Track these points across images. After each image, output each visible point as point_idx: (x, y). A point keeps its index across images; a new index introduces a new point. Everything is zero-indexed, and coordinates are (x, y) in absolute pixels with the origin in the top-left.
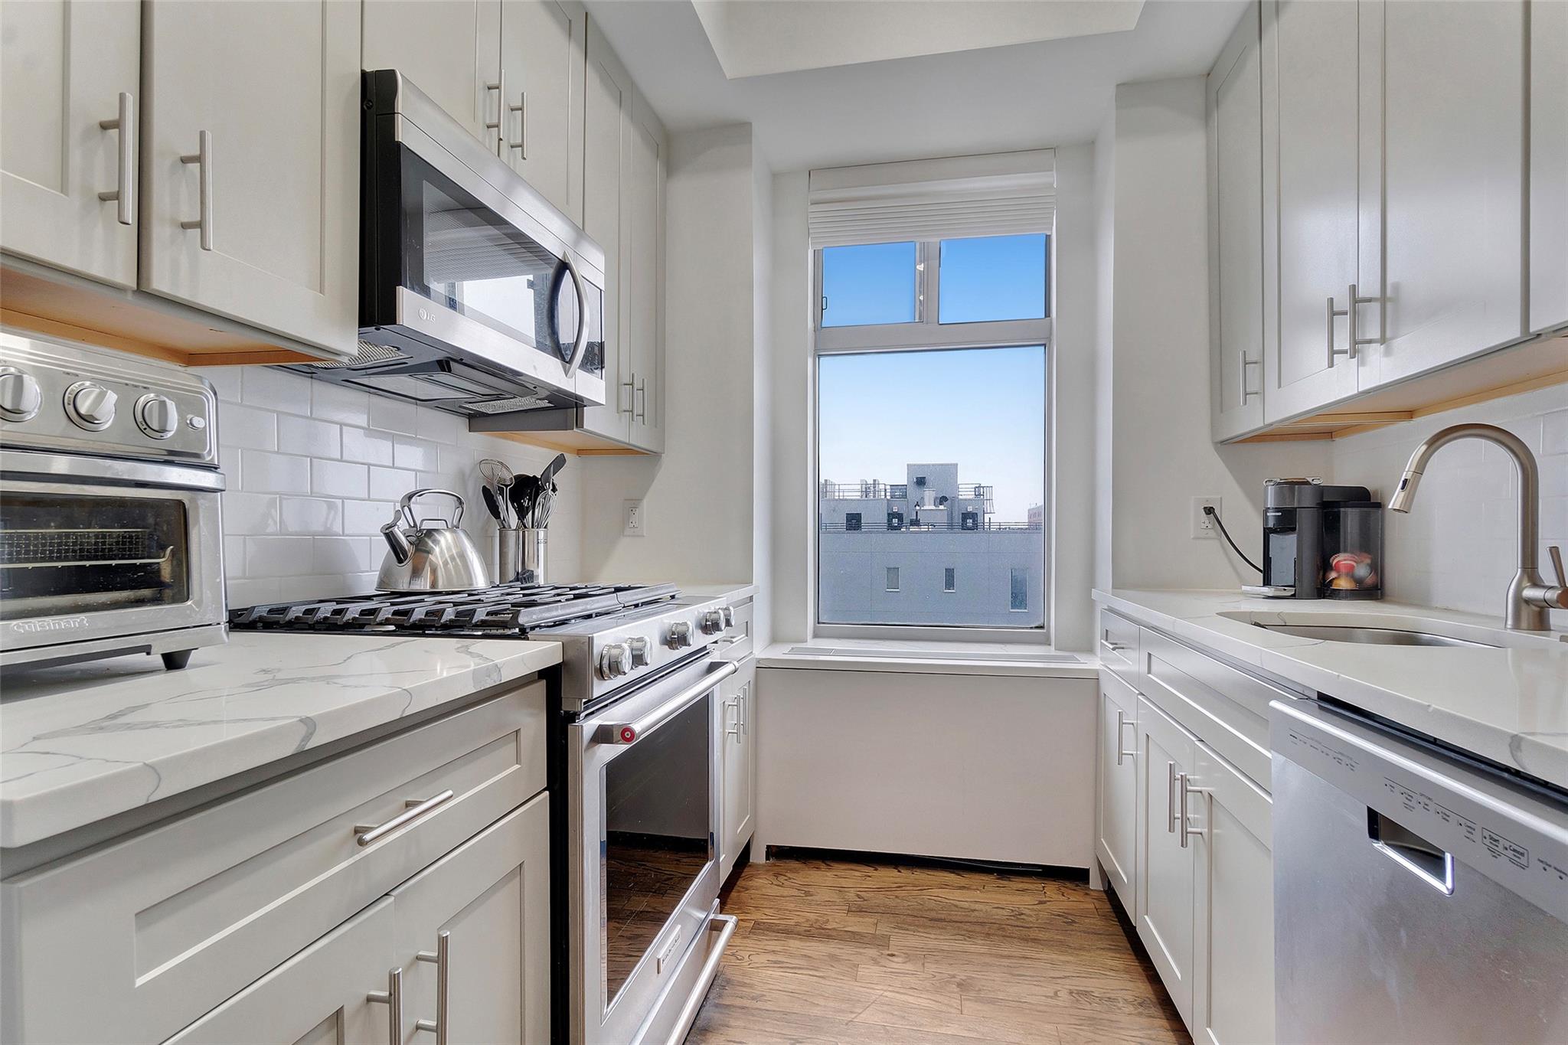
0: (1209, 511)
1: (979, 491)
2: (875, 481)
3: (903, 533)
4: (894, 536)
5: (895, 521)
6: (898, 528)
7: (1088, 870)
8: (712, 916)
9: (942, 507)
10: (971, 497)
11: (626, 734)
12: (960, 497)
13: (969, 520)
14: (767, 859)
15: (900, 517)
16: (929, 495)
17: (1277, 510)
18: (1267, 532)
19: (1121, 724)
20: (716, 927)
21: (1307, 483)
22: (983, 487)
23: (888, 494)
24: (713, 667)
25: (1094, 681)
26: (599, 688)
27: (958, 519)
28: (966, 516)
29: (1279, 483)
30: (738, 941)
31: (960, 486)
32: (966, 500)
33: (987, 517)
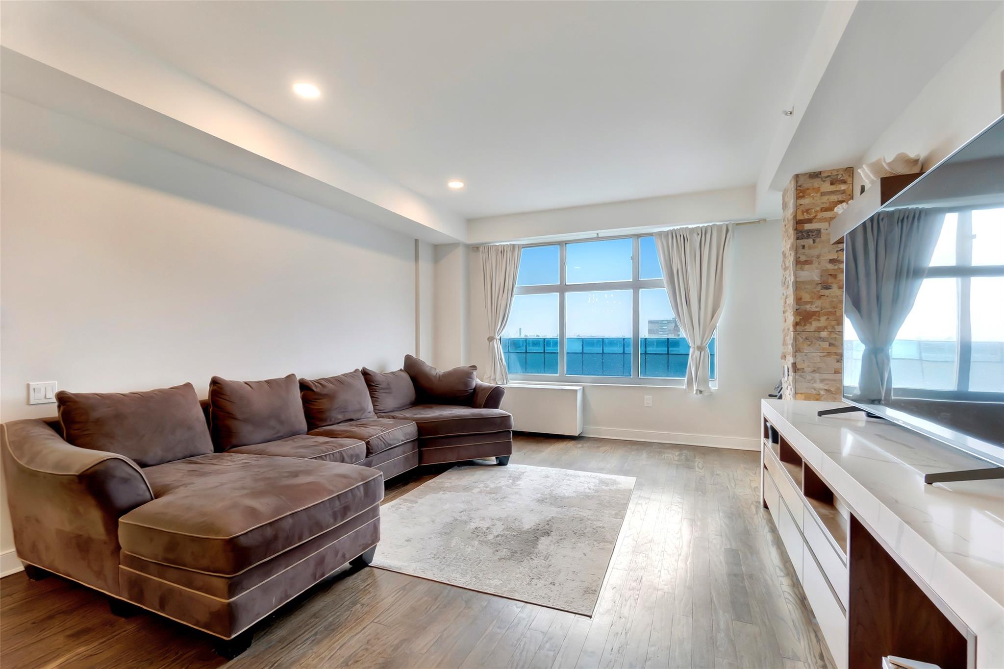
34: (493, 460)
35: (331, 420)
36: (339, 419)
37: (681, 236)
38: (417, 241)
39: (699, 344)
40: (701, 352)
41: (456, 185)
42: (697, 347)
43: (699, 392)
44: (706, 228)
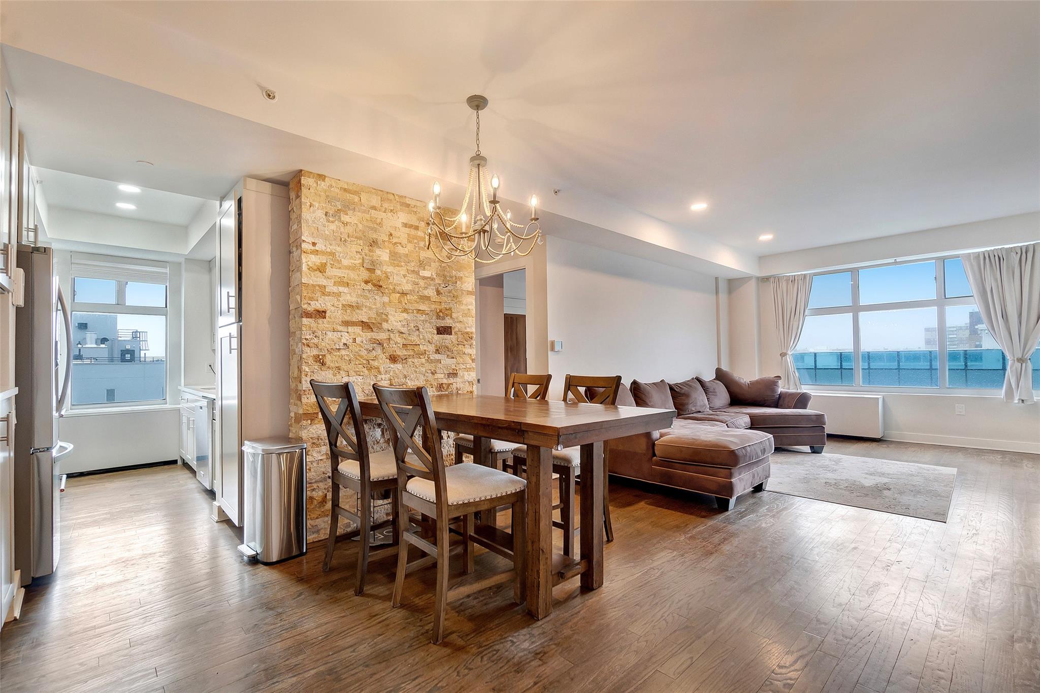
0: (210, 366)
1: (136, 335)
7: (177, 460)
9: (102, 346)
10: (129, 339)
12: (119, 338)
13: (127, 355)
16: (91, 336)
22: (140, 332)
27: (117, 354)
28: (124, 352)
31: (119, 331)
32: (124, 340)
33: (142, 353)
34: (807, 449)
35: (688, 411)
36: (693, 411)
37: (995, 256)
38: (717, 279)
39: (1020, 356)
40: (1022, 364)
41: (766, 237)
42: (1017, 359)
43: (1021, 401)
44: (1027, 247)
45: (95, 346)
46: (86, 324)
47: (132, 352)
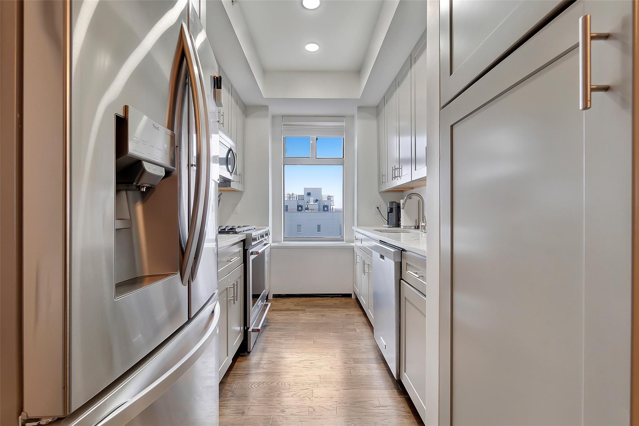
0: (378, 208)
1: (329, 198)
2: (292, 193)
3: (303, 212)
4: (299, 213)
5: (300, 208)
6: (301, 211)
7: (351, 294)
8: (265, 303)
9: (316, 203)
10: (326, 200)
11: (257, 253)
13: (326, 208)
14: (273, 298)
15: (301, 207)
16: (312, 199)
17: (390, 208)
18: (388, 213)
19: (357, 256)
20: (266, 305)
21: (396, 202)
22: (330, 196)
23: (297, 198)
24: (265, 245)
25: (353, 248)
26: (253, 243)
27: (322, 208)
28: (324, 207)
29: (390, 202)
30: (269, 313)
31: (323, 196)
32: (324, 201)
33: (332, 207)
45: (313, 203)
46: (310, 193)
47: (327, 207)
